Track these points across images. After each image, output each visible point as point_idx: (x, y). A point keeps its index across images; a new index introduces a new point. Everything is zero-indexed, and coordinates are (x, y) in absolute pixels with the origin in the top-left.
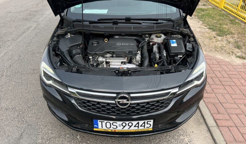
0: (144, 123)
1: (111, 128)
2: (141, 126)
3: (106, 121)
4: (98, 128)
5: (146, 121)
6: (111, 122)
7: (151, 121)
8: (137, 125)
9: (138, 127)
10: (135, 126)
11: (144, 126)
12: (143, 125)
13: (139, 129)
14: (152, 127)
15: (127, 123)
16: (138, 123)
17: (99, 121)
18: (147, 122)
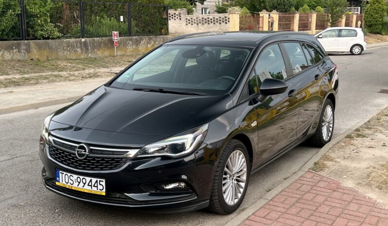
0: (97, 182)
1: (69, 184)
2: (94, 186)
3: (65, 173)
4: (59, 182)
5: (98, 180)
6: (69, 174)
7: (103, 181)
8: (90, 184)
9: (91, 186)
10: (88, 185)
11: (97, 187)
12: (96, 185)
13: (93, 189)
14: (104, 190)
15: (82, 177)
16: (91, 181)
17: (60, 172)
18: (100, 181)
